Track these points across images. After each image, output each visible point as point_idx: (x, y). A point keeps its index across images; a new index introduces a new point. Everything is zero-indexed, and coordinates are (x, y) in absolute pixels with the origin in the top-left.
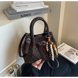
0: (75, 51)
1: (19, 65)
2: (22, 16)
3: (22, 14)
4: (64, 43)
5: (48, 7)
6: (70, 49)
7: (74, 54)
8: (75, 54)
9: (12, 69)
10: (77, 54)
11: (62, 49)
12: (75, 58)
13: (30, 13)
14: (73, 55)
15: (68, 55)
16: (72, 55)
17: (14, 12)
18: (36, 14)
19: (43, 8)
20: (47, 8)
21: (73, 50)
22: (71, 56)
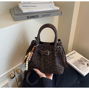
0: (86, 61)
1: (21, 71)
2: (28, 18)
3: (29, 15)
4: (74, 51)
5: (58, 8)
6: (81, 58)
7: (84, 64)
8: (86, 65)
9: (13, 74)
10: (88, 64)
11: (71, 58)
12: (85, 69)
13: (37, 15)
14: (84, 66)
15: (77, 65)
16: (82, 65)
17: (20, 13)
18: (44, 16)
19: (53, 9)
20: (58, 10)
21: (84, 59)
22: (80, 67)
